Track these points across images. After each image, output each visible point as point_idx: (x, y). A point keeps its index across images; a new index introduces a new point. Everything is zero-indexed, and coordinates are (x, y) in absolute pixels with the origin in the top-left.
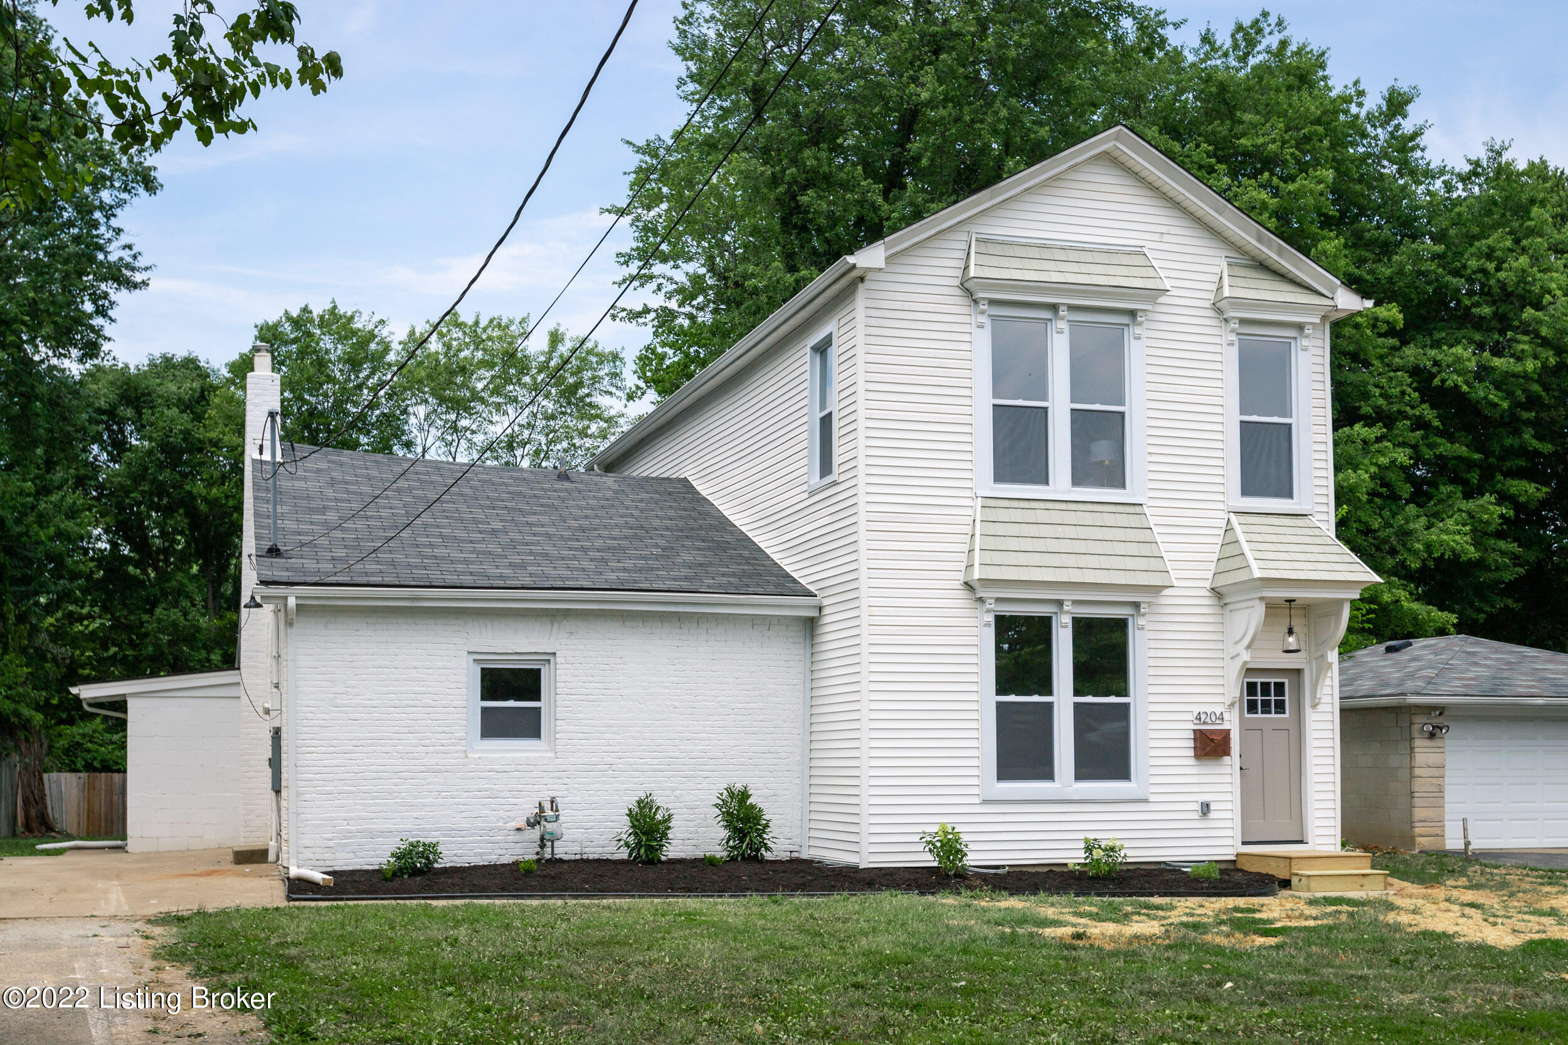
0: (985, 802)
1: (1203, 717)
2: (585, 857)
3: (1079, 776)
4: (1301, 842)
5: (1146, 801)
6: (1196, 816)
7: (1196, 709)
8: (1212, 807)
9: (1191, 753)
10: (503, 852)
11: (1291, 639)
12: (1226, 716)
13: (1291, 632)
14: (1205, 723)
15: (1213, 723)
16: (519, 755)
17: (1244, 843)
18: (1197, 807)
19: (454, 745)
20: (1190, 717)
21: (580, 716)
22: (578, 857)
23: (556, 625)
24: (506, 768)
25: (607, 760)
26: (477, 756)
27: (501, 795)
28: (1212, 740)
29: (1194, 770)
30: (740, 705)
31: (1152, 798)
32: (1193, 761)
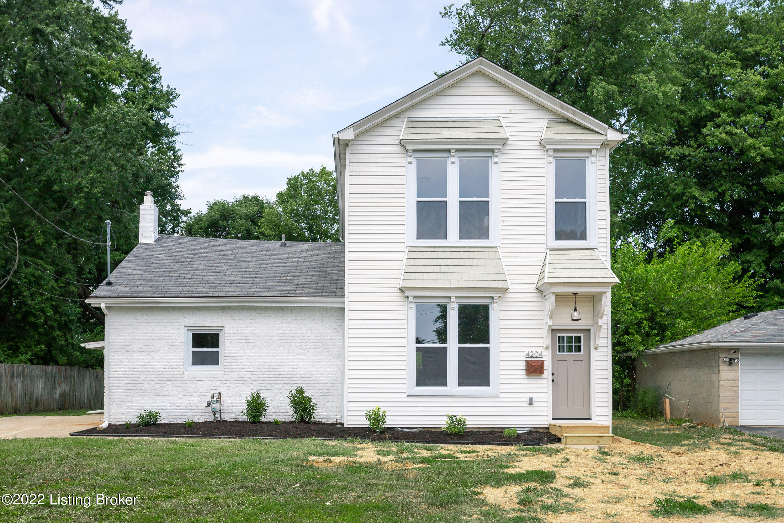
0: (409, 396)
1: (531, 354)
2: (237, 420)
3: (461, 384)
4: (589, 419)
5: (497, 397)
6: (526, 404)
7: (527, 350)
8: (535, 400)
9: (524, 372)
10: (200, 417)
11: (576, 314)
12: (544, 354)
13: (575, 310)
14: (532, 357)
15: (536, 357)
16: (207, 373)
17: (553, 419)
18: (527, 400)
19: (178, 368)
20: (524, 354)
21: (236, 355)
22: (234, 420)
23: (224, 313)
24: (202, 379)
25: (247, 375)
26: (188, 373)
27: (199, 391)
28: (534, 366)
29: (526, 381)
30: (312, 350)
31: (501, 395)
32: (525, 377)
